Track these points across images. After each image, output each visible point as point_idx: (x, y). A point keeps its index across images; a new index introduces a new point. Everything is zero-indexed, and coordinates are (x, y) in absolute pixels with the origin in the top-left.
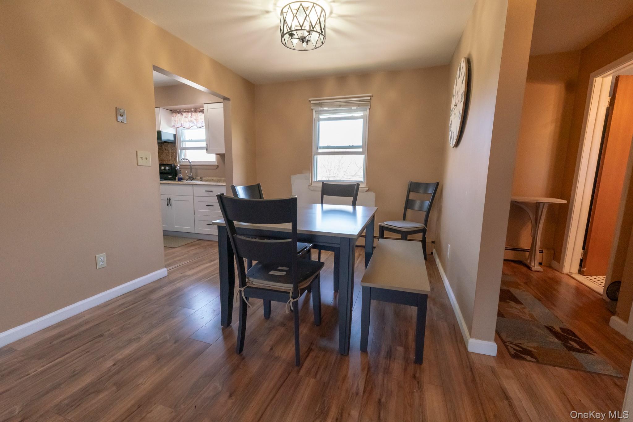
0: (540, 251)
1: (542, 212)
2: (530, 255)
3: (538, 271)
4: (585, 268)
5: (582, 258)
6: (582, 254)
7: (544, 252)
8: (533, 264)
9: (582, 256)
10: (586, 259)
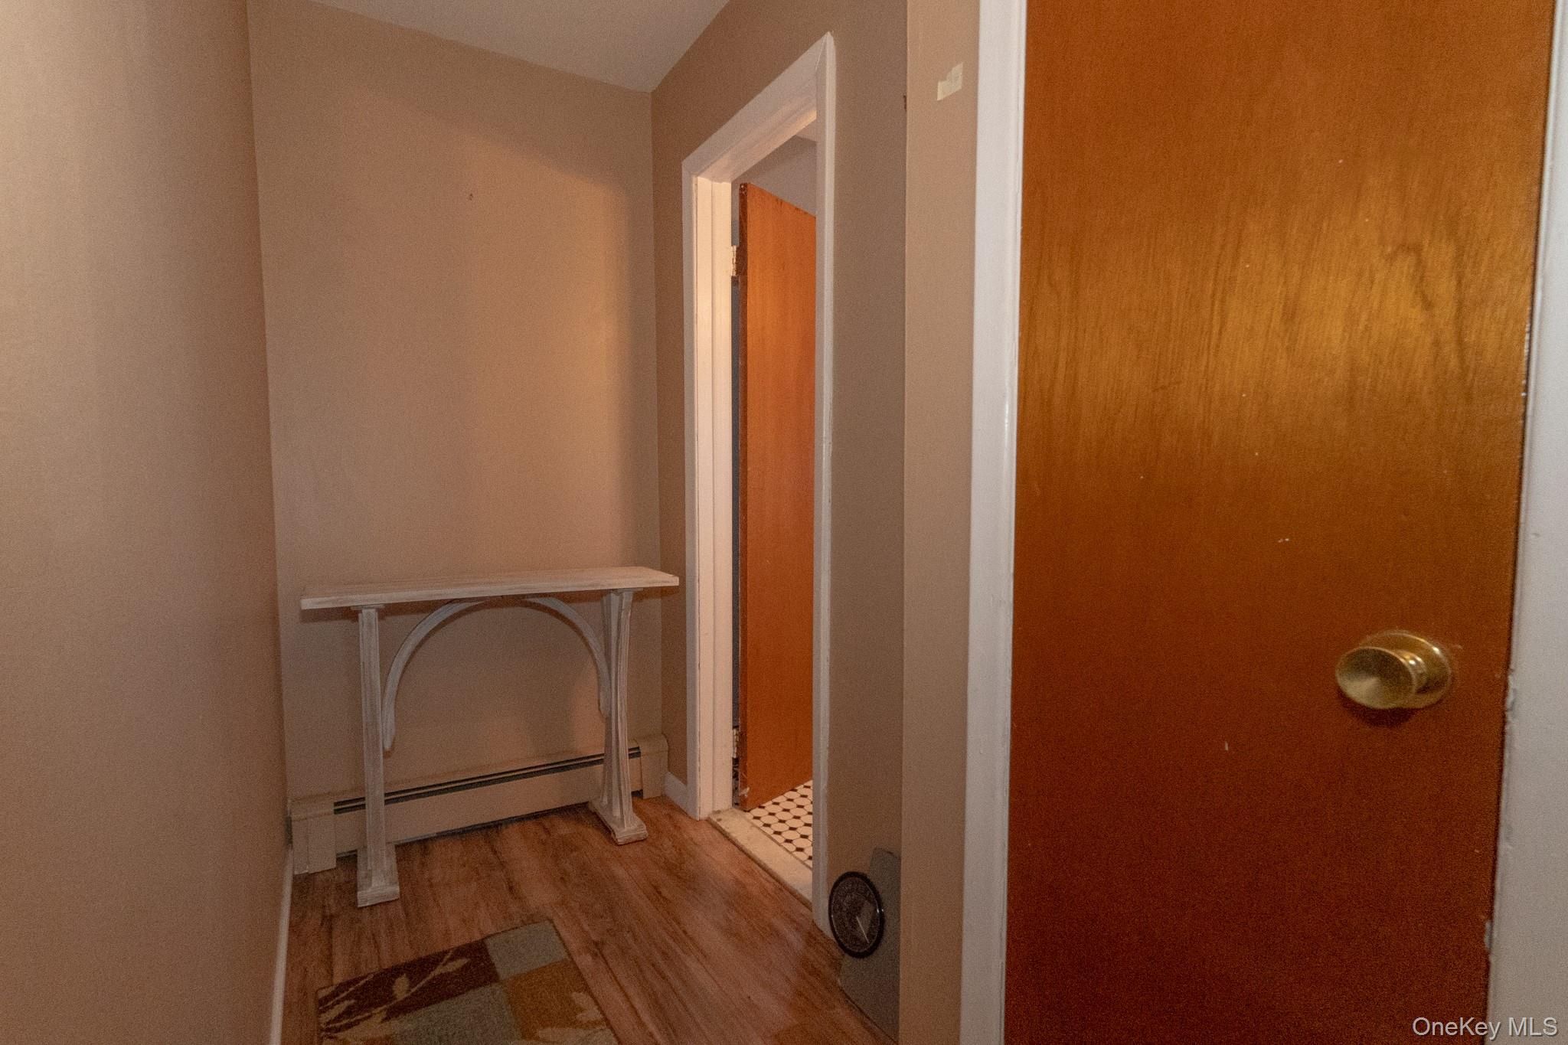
0: (630, 750)
1: (619, 625)
2: (608, 773)
3: (634, 839)
4: (746, 787)
5: (735, 757)
6: (735, 744)
7: (643, 751)
8: (617, 813)
9: (736, 748)
10: (745, 758)
